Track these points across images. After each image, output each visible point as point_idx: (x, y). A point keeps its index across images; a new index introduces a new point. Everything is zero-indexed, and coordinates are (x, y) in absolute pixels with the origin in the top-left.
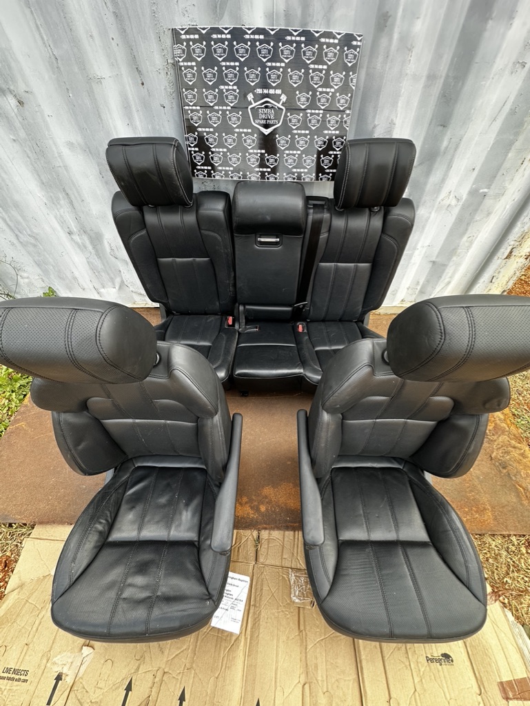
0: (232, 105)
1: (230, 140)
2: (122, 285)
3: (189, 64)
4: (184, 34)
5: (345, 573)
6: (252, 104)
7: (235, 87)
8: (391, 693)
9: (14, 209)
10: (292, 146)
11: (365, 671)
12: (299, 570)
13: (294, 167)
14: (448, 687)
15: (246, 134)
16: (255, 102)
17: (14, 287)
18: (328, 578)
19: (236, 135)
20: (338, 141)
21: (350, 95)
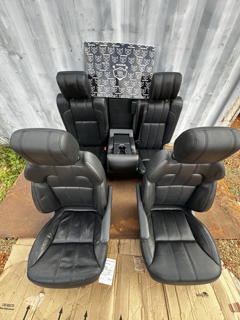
0: (107, 69)
1: (105, 82)
3: (91, 54)
4: (89, 44)
6: (114, 69)
7: (108, 63)
8: (181, 310)
10: (130, 85)
11: (169, 301)
12: (137, 257)
14: (206, 307)
15: (112, 80)
16: (116, 69)
19: (108, 80)
20: (148, 84)
21: (152, 68)
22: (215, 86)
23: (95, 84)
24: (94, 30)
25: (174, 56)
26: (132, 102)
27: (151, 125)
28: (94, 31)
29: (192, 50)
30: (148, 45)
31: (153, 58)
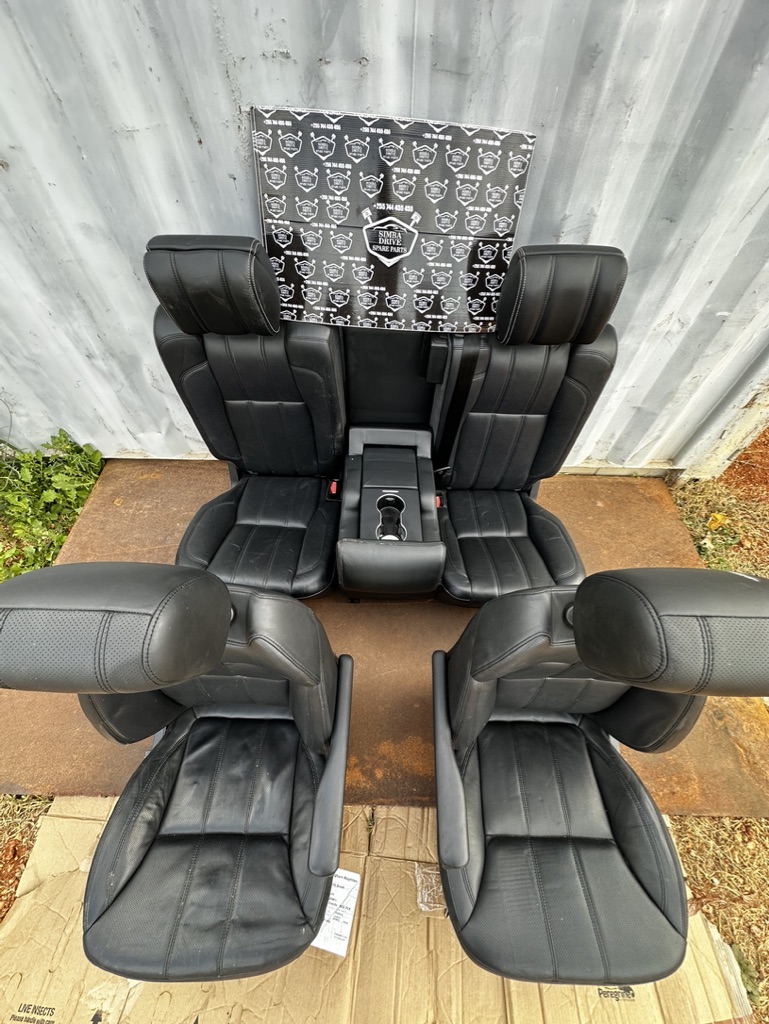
0: (338, 223)
1: (334, 271)
2: (172, 429)
3: (276, 160)
4: (269, 118)
5: (496, 887)
6: (369, 223)
7: (344, 199)
10: (427, 284)
11: (515, 1010)
12: (428, 864)
13: (427, 313)
15: (358, 264)
16: (373, 221)
17: (7, 430)
18: (471, 896)
19: (343, 264)
20: (493, 279)
21: (513, 217)
22: (746, 288)
24: (287, 56)
25: (602, 173)
26: (433, 345)
27: (495, 421)
28: (289, 63)
30: (505, 127)
31: (522, 181)
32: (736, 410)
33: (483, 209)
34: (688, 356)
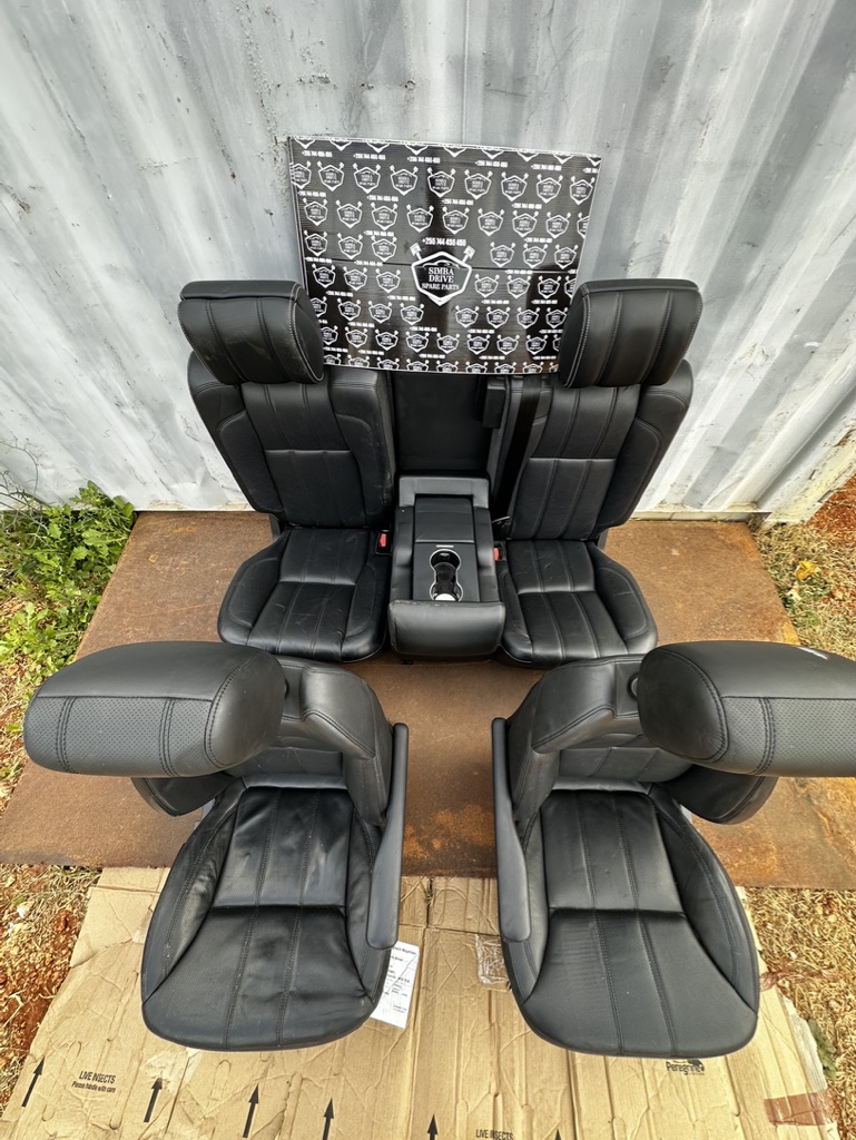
0: (385, 260)
1: (380, 312)
2: (207, 479)
3: (315, 194)
4: (308, 149)
5: (559, 960)
6: (418, 260)
7: (391, 234)
8: (616, 1110)
9: (24, 368)
10: (482, 323)
12: (489, 936)
13: (482, 354)
15: (407, 303)
16: (423, 258)
17: (33, 484)
18: (533, 969)
19: (390, 304)
20: (555, 315)
21: (576, 247)
22: (841, 312)
23: (335, 317)
24: (326, 81)
25: (675, 196)
26: (489, 387)
27: (558, 466)
28: (329, 88)
29: (762, 169)
30: (566, 150)
31: (585, 208)
32: (827, 448)
33: (542, 240)
34: (773, 391)
